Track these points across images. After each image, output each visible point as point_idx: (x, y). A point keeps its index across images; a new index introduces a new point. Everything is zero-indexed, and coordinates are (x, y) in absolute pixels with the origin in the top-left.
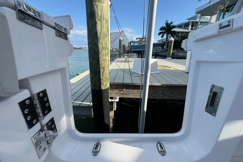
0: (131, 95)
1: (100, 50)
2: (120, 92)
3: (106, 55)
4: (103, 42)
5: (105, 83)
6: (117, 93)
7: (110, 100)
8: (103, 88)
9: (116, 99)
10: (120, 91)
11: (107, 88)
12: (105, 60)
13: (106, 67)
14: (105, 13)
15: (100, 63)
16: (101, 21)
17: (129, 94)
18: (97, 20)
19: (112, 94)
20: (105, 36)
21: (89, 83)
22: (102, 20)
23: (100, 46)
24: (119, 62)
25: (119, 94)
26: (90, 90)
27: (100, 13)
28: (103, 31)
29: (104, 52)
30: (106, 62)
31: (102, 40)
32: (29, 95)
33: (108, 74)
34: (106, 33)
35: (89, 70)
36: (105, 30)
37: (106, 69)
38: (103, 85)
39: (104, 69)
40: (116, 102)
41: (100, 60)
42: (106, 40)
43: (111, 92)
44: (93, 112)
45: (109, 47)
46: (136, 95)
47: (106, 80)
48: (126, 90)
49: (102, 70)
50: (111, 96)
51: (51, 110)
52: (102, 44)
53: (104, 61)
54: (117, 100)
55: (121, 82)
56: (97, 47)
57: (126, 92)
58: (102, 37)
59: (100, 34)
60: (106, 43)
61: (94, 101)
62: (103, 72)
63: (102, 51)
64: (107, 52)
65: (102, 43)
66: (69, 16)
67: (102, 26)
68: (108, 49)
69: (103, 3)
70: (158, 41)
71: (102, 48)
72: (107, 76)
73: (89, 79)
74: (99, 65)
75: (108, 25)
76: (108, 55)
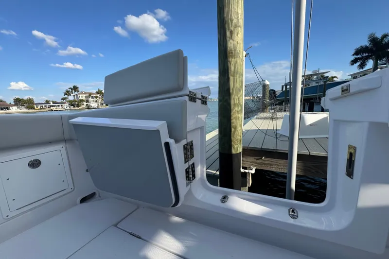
0: (273, 166)
1: (232, 107)
2: (258, 161)
3: (238, 112)
4: (236, 97)
5: (236, 146)
6: (253, 162)
7: (242, 170)
8: (234, 152)
9: (251, 170)
10: (257, 159)
11: (238, 152)
12: (237, 118)
13: (238, 126)
14: (239, 67)
15: (232, 121)
16: (234, 76)
17: (271, 165)
18: (230, 76)
19: (246, 162)
20: (238, 91)
21: (217, 147)
22: (235, 74)
23: (232, 102)
24: (261, 118)
25: (256, 163)
26: (217, 155)
27: (233, 68)
28: (236, 86)
29: (236, 109)
30: (238, 121)
31: (235, 96)
32: (186, 143)
33: (240, 134)
34: (239, 87)
35: (218, 129)
36: (238, 85)
37: (239, 129)
38: (234, 148)
39: (235, 129)
40: (252, 174)
41: (232, 118)
42: (239, 96)
43: (244, 159)
44: (219, 183)
45: (242, 102)
46: (282, 167)
47: (238, 142)
48: (267, 159)
49: (233, 130)
50: (244, 166)
51: (193, 157)
52: (235, 101)
53: (236, 120)
54: (253, 172)
55: (259, 146)
56: (229, 104)
57: (266, 162)
58: (234, 92)
59: (233, 90)
60: (239, 98)
61: (221, 169)
62: (235, 132)
63: (234, 108)
64: (240, 108)
65: (234, 99)
66: (208, 87)
67: (235, 81)
68: (241, 105)
69: (237, 57)
70: (351, 75)
71: (235, 104)
72: (239, 138)
73: (217, 141)
74: (231, 125)
75: (242, 79)
76: (242, 112)
